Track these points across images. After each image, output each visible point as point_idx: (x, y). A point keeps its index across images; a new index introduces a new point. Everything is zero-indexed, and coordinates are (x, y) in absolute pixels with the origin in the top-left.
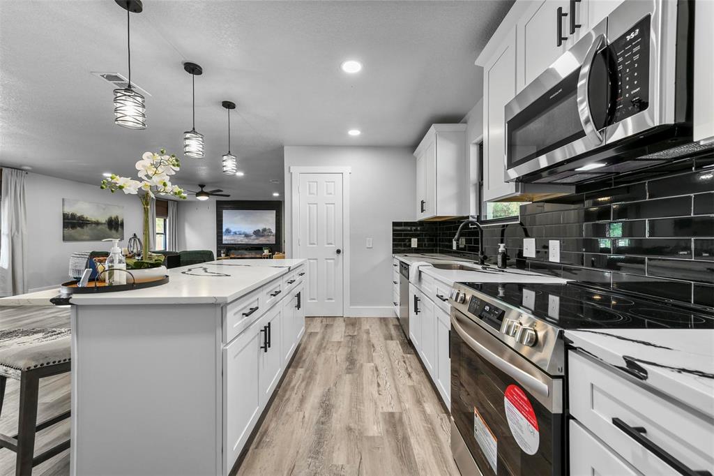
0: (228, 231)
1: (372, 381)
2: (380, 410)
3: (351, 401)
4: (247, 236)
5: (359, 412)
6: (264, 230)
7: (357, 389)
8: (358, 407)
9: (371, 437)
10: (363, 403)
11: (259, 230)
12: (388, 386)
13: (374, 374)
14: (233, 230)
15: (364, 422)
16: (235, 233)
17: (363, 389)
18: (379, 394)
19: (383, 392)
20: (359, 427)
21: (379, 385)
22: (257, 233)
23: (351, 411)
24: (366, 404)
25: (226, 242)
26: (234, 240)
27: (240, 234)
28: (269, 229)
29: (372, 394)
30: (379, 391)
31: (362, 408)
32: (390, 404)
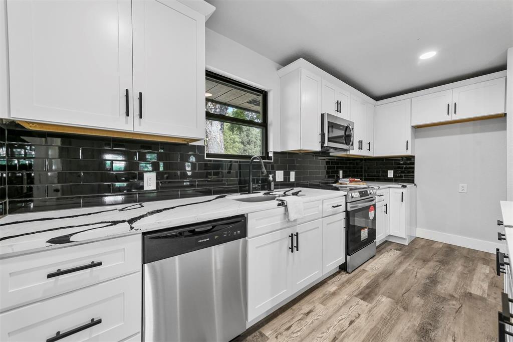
1: (355, 331)
2: (370, 305)
3: (393, 326)
5: (390, 313)
7: (379, 332)
8: (389, 317)
9: (390, 298)
10: (382, 317)
12: (343, 317)
13: (344, 337)
15: (390, 306)
17: (372, 330)
18: (359, 315)
19: (355, 314)
20: (396, 306)
21: (351, 322)
23: (398, 319)
24: (380, 315)
29: (367, 318)
30: (357, 318)
31: (386, 315)
32: (357, 304)
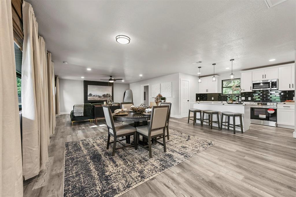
0: (91, 95)
4: (99, 97)
6: (107, 94)
11: (105, 95)
14: (93, 94)
16: (94, 96)
22: (104, 96)
25: (90, 100)
26: (94, 99)
27: (96, 96)
28: (109, 94)
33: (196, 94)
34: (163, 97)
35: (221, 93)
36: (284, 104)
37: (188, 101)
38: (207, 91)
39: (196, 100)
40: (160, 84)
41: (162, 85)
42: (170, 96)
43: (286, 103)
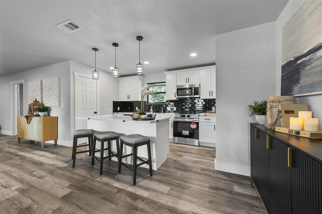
33: (114, 102)
34: (46, 105)
35: (146, 101)
36: (206, 115)
37: (95, 113)
38: (129, 97)
39: (114, 112)
40: (42, 81)
41: (44, 82)
42: (57, 104)
43: (207, 115)
